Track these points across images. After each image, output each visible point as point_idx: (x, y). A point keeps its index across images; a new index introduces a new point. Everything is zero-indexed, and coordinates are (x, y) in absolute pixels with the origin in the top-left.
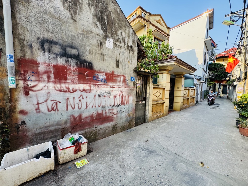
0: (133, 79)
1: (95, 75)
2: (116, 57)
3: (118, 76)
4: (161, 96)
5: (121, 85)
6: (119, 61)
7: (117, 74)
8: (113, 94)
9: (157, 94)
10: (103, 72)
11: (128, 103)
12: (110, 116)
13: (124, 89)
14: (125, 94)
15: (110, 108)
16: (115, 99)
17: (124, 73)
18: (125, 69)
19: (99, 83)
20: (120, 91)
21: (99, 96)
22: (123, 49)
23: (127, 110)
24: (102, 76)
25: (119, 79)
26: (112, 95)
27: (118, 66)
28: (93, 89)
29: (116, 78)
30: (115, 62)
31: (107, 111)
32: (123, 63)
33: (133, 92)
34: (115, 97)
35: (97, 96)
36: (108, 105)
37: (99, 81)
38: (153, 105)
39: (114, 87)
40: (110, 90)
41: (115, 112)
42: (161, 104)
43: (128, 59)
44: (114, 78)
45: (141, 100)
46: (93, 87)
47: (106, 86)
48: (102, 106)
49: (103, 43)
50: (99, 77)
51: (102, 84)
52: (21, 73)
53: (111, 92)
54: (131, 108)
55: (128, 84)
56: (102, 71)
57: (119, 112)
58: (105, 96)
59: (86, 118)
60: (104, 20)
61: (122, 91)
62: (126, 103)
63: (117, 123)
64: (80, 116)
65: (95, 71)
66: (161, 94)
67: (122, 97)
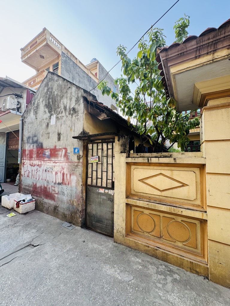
0: (76, 151)
2: (58, 130)
3: (60, 150)
4: (187, 192)
5: (62, 160)
6: (60, 133)
7: (58, 148)
8: (56, 169)
9: (161, 183)
10: (48, 149)
11: (70, 184)
12: (53, 193)
13: (65, 165)
14: (66, 171)
15: (53, 184)
17: (66, 145)
18: (67, 140)
19: (46, 159)
20: (61, 167)
22: (64, 118)
23: (69, 194)
26: (54, 171)
27: (59, 139)
28: (42, 165)
29: (58, 153)
30: (57, 136)
31: (50, 186)
32: (64, 134)
33: (78, 169)
34: (56, 173)
35: (44, 171)
36: (51, 181)
39: (56, 162)
41: (56, 189)
43: (69, 127)
45: (104, 186)
46: (42, 162)
47: (50, 162)
48: (47, 181)
49: (49, 123)
50: (46, 153)
53: (53, 167)
54: (74, 192)
55: (70, 158)
57: (60, 192)
58: (49, 171)
59: (38, 187)
62: (67, 183)
63: (58, 204)
65: (44, 149)
66: (188, 185)
67: (63, 174)
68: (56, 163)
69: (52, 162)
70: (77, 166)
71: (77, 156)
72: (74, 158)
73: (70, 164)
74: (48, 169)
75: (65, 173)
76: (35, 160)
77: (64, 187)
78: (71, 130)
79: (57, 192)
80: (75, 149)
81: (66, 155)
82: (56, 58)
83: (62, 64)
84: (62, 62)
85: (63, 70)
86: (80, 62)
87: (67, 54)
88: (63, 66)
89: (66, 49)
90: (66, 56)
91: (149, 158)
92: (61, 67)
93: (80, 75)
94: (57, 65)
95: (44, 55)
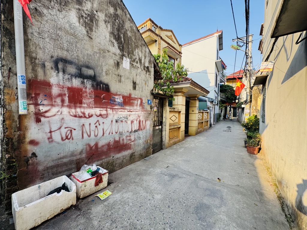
0: (150, 102)
1: (112, 98)
2: (133, 78)
3: (135, 99)
4: (177, 121)
5: (138, 108)
6: (136, 83)
7: (134, 97)
8: (131, 118)
9: (174, 118)
10: (120, 95)
11: (145, 128)
12: (128, 143)
13: (141, 113)
14: (142, 118)
15: (128, 134)
16: (133, 124)
17: (141, 96)
18: (142, 91)
19: (116, 107)
20: (137, 116)
21: (117, 121)
22: (139, 70)
23: (145, 136)
24: (119, 99)
25: (136, 102)
26: (129, 120)
27: (134, 88)
28: (110, 114)
29: (134, 101)
30: (132, 84)
31: (124, 137)
32: (140, 85)
33: (150, 116)
34: (132, 122)
35: (114, 122)
36: (126, 132)
37: (116, 105)
38: (170, 129)
39: (131, 111)
40: (128, 115)
41: (132, 138)
42: (178, 129)
43: (144, 80)
44: (132, 101)
45: (157, 125)
46: (110, 111)
47: (123, 110)
48: (120, 133)
49: (120, 64)
50: (116, 100)
51: (119, 108)
52: (31, 97)
53: (128, 116)
54: (148, 134)
55: (145, 107)
56: (118, 93)
57: (136, 138)
58: (122, 122)
59: (103, 146)
60: (121, 39)
61: (139, 115)
62: (143, 128)
63: (135, 150)
64: (96, 145)
65: (112, 94)
66: (177, 118)
71: (150, 107)
73: (145, 112)
75: (142, 120)
78: (146, 84)
79: (133, 140)
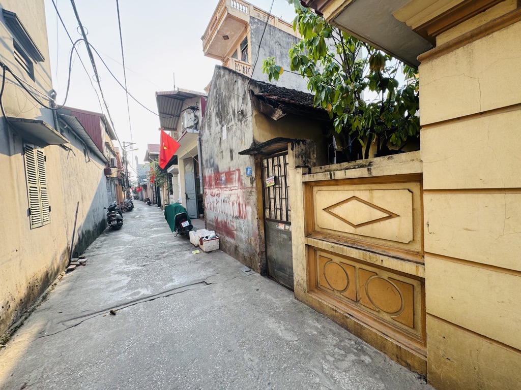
0: (249, 171)
2: (230, 146)
3: (233, 173)
4: (396, 229)
5: (237, 185)
6: (232, 150)
7: (232, 170)
9: (353, 213)
11: (246, 218)
12: (232, 229)
13: (240, 192)
14: (241, 200)
15: (231, 218)
16: (234, 207)
17: (238, 165)
18: (239, 158)
19: (223, 186)
21: (224, 201)
23: (247, 231)
25: (234, 176)
27: (232, 158)
28: (221, 193)
30: (230, 154)
31: (229, 221)
32: (236, 150)
33: (252, 197)
34: (233, 204)
36: (230, 214)
40: (229, 195)
41: (235, 226)
43: (240, 138)
44: (231, 177)
47: (226, 189)
48: (226, 214)
50: (222, 179)
54: (251, 229)
55: (243, 182)
56: (223, 171)
57: (238, 228)
61: (238, 195)
62: (244, 216)
65: (220, 173)
66: (398, 216)
67: (239, 204)
68: (232, 190)
69: (228, 190)
70: (251, 192)
71: (250, 179)
72: (247, 182)
73: (244, 190)
74: (226, 199)
75: (241, 203)
76: (214, 188)
77: (241, 221)
78: (242, 142)
79: (235, 228)
80: (247, 169)
81: (240, 180)
82: (243, 32)
83: (251, 38)
84: (252, 34)
85: (254, 46)
86: (280, 20)
87: (259, 16)
88: (254, 40)
89: (255, 8)
90: (256, 20)
91: (332, 173)
92: (251, 42)
93: (281, 44)
94: (246, 41)
95: (227, 34)
